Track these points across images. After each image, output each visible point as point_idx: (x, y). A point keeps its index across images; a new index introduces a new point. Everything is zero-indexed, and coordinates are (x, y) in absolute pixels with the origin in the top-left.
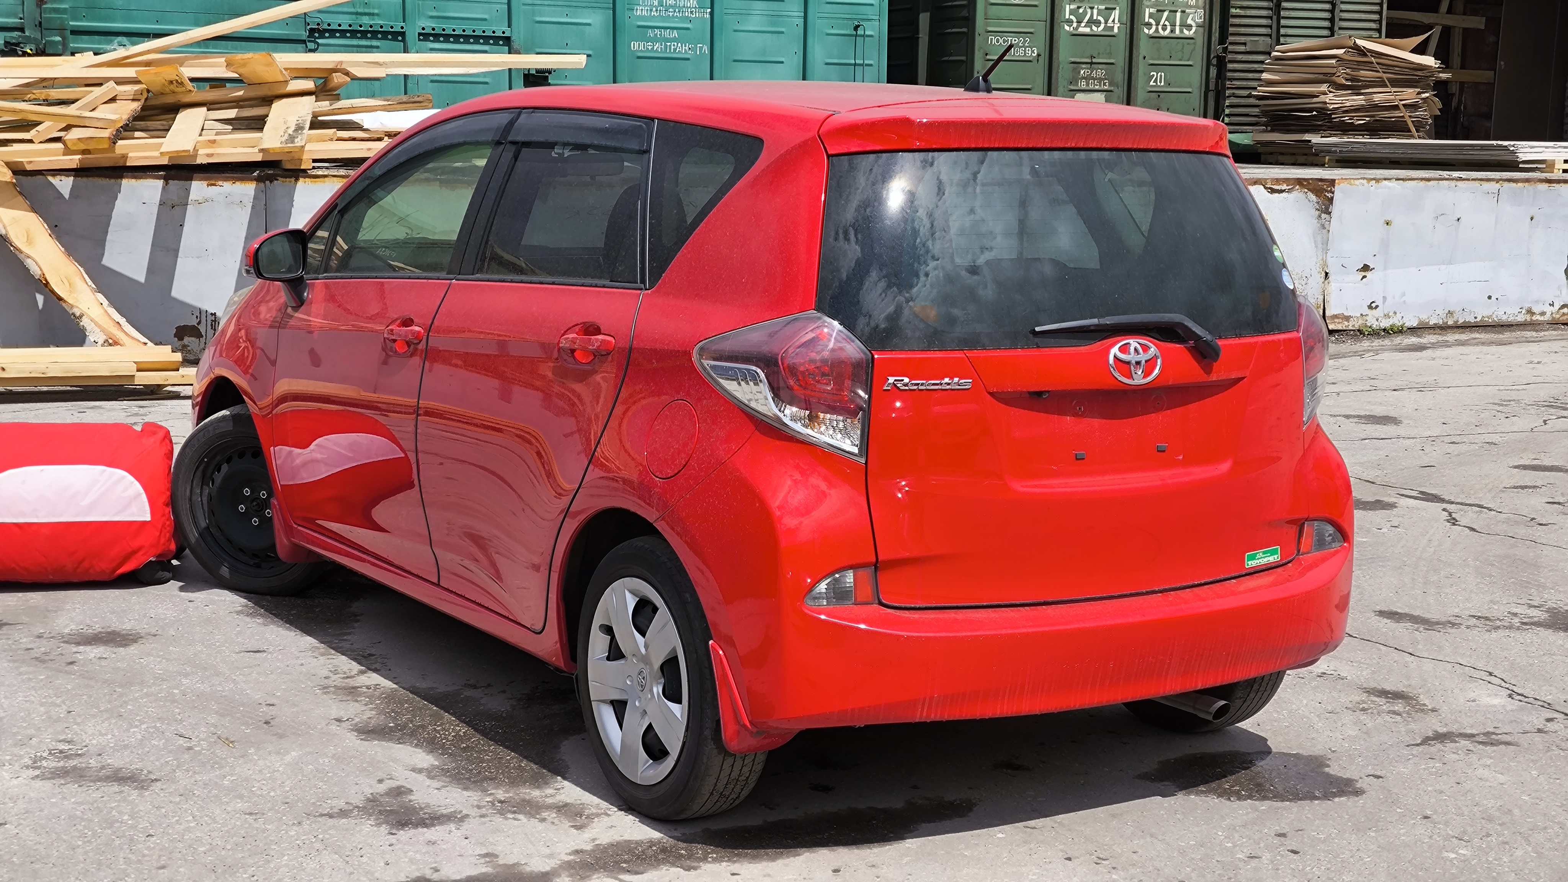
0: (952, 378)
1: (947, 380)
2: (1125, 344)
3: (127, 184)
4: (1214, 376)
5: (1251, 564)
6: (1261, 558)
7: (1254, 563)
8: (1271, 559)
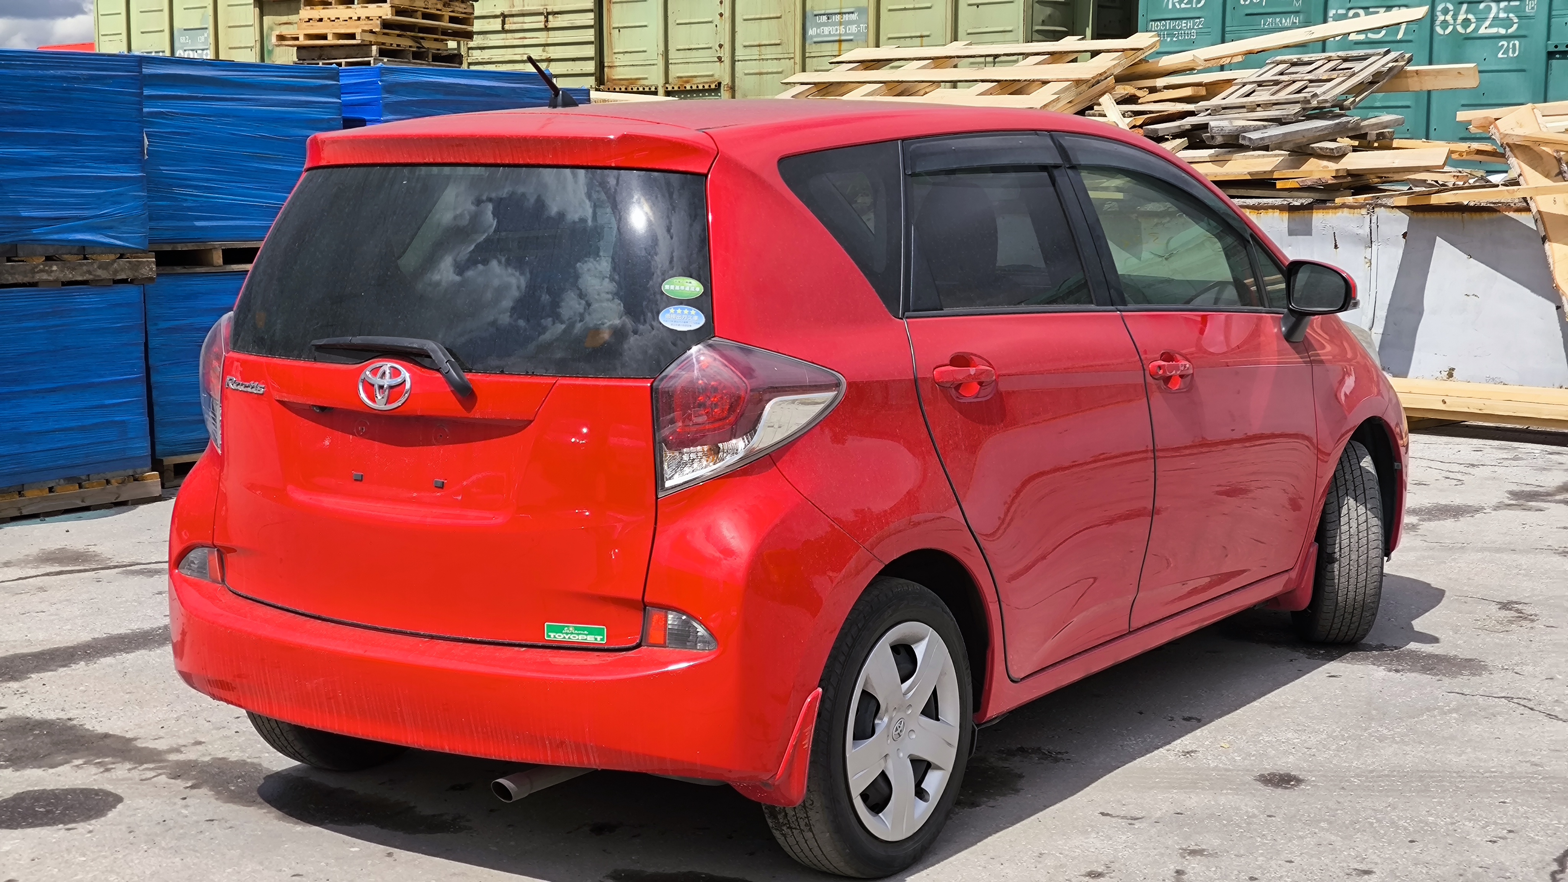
2: (377, 367)
4: (477, 414)
5: (555, 637)
6: (572, 633)
7: (559, 637)
8: (590, 639)
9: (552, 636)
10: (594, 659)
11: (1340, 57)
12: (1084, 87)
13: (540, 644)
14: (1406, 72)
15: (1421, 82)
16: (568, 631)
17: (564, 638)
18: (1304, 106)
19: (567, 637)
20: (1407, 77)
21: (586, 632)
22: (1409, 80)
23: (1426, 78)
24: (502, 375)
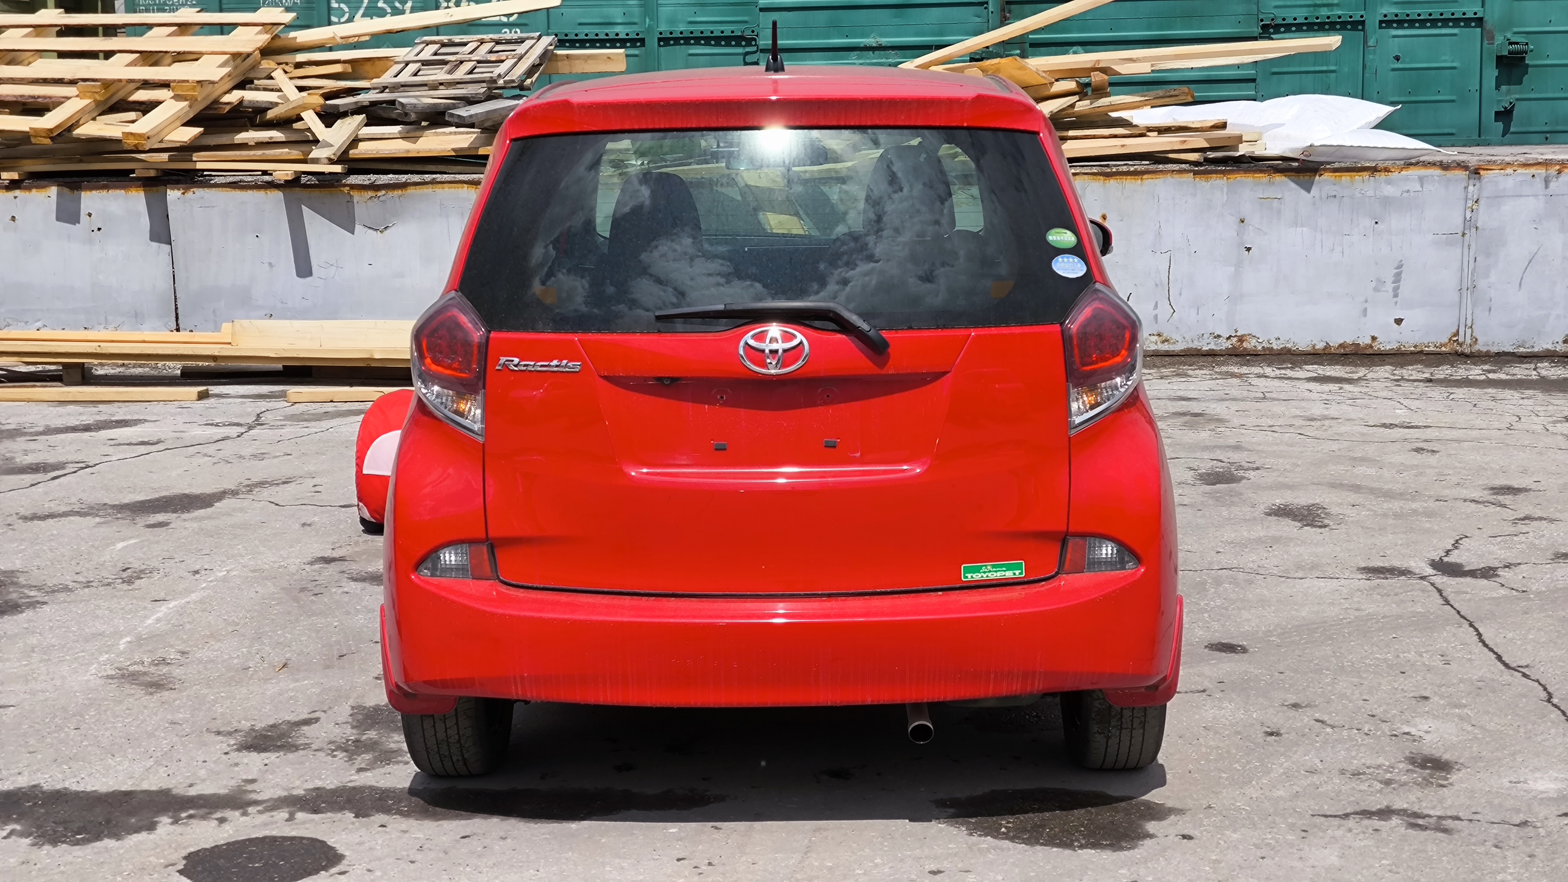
0: (561, 360)
1: (555, 362)
2: (762, 332)
4: (890, 370)
5: (972, 577)
6: (990, 571)
7: (977, 576)
8: (1009, 574)
9: (969, 577)
10: (1016, 593)
11: (492, 40)
12: (239, 61)
13: (958, 586)
14: (556, 55)
15: (571, 66)
16: (986, 570)
17: (982, 577)
18: (489, 85)
19: (985, 575)
20: (557, 61)
21: (1004, 569)
22: (560, 63)
23: (576, 61)
24: (911, 331)
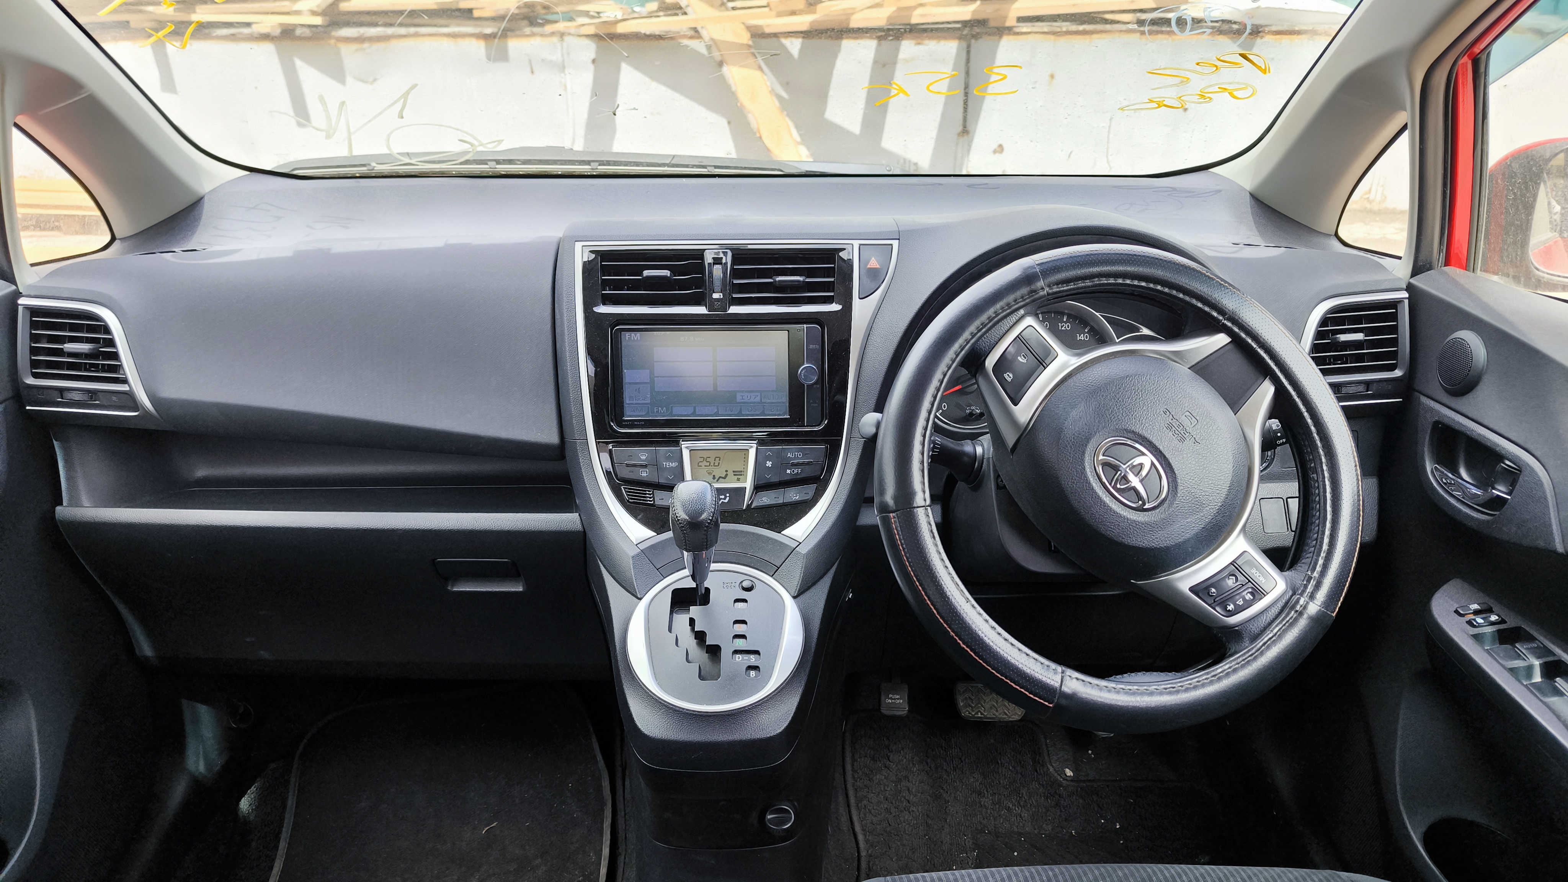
3: (847, 44)
